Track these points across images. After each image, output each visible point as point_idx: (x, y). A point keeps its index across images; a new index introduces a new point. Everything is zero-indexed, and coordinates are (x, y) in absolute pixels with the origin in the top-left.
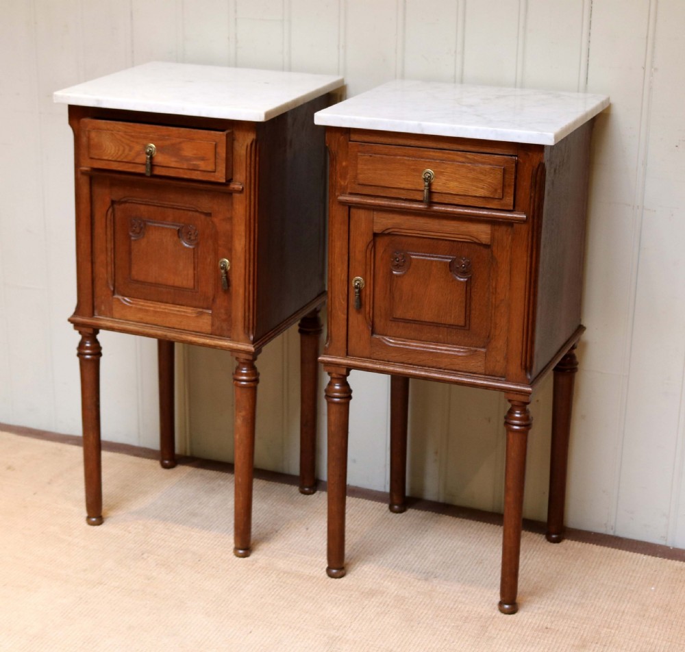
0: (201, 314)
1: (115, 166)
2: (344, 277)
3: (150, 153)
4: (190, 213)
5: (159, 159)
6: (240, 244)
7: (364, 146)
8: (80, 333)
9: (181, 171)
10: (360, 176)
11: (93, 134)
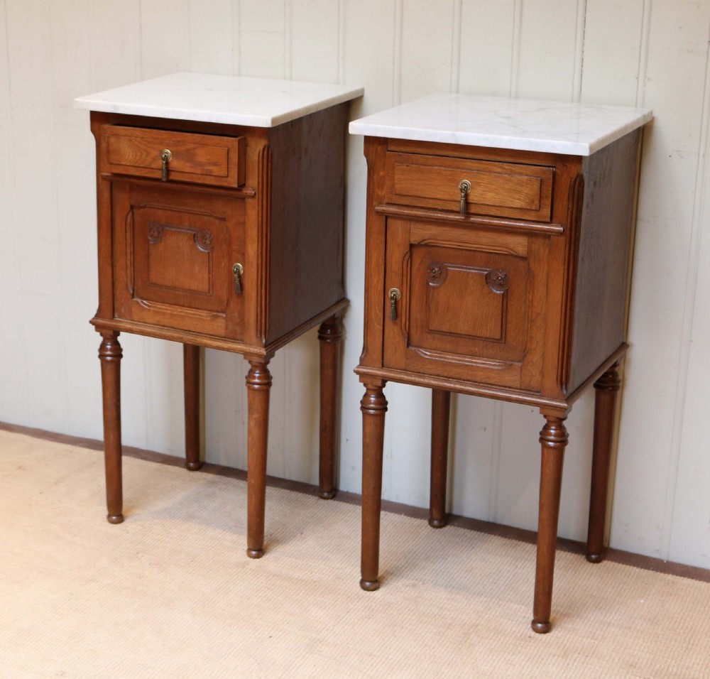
0: (216, 317)
1: (133, 172)
2: (380, 287)
3: (166, 159)
4: (206, 218)
5: (175, 164)
6: (252, 249)
7: (401, 155)
8: (101, 335)
9: (195, 176)
10: (397, 186)
11: (112, 140)
